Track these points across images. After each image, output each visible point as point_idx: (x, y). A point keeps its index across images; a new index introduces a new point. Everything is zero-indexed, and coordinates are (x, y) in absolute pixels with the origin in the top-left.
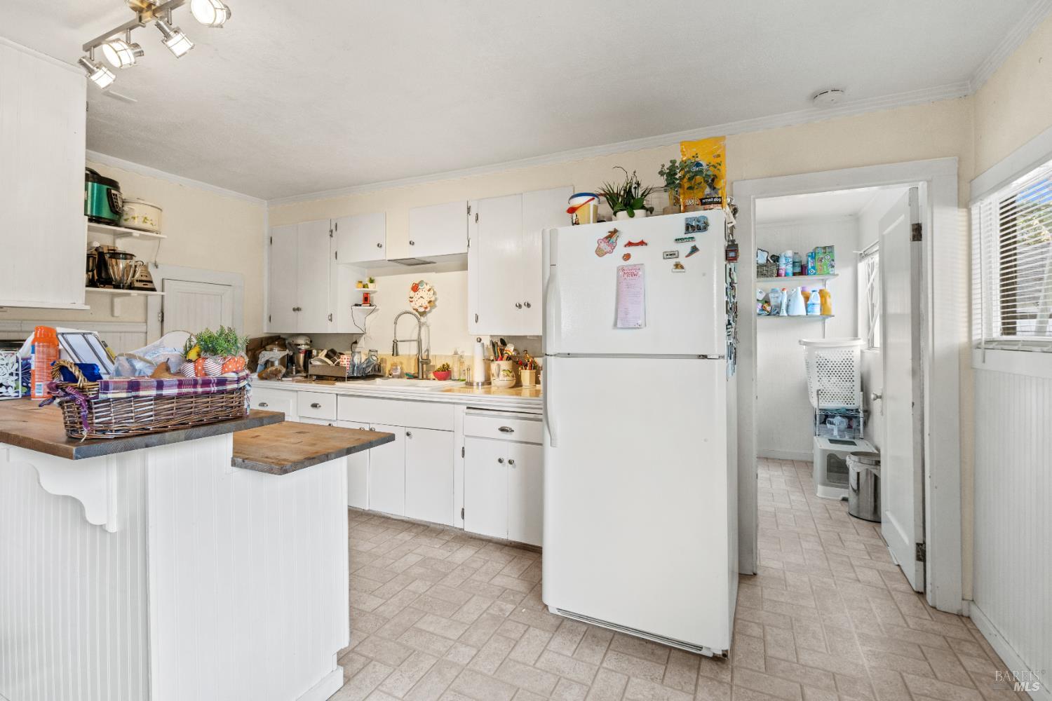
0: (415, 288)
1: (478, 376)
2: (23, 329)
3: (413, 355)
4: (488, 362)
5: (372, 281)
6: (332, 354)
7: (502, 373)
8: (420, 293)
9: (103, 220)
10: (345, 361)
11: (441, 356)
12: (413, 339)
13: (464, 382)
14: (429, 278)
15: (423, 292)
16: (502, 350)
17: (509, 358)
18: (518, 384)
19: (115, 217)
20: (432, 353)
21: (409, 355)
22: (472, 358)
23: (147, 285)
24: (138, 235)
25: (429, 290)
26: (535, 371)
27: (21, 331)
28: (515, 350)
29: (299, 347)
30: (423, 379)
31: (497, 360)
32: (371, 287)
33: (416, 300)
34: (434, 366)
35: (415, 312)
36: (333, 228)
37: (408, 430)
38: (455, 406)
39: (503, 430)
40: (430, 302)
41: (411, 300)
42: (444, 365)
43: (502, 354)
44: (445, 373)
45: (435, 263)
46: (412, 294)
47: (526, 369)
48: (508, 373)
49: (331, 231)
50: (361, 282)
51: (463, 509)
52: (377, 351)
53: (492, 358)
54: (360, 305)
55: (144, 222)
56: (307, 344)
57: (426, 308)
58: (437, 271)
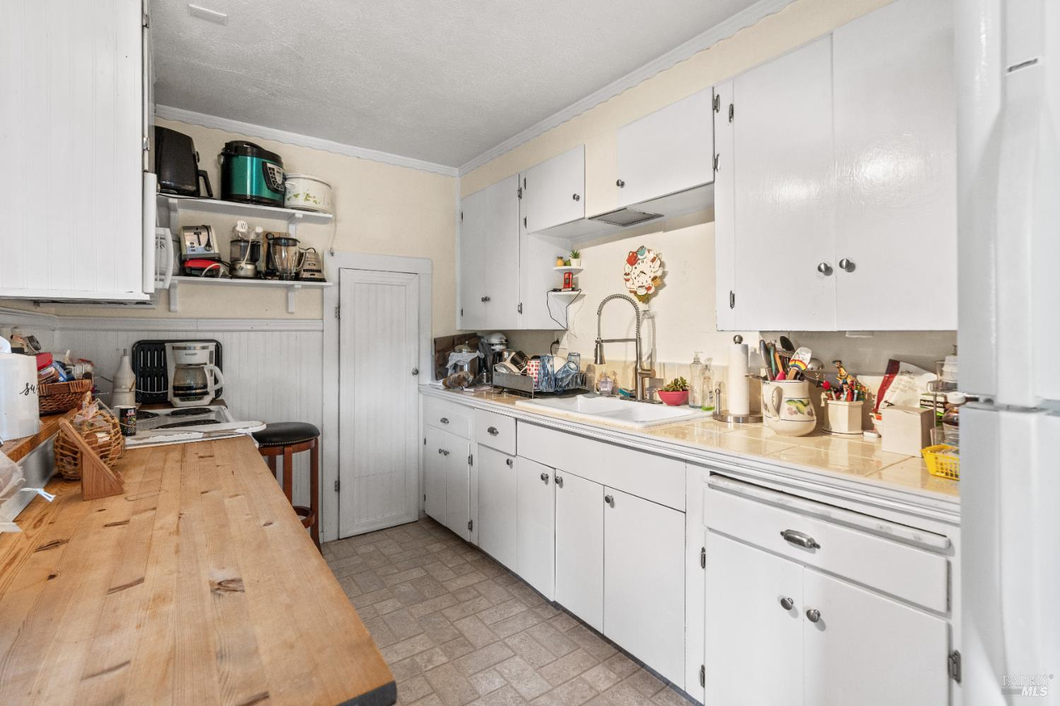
0: (633, 259)
1: (737, 404)
2: (199, 328)
3: (632, 363)
4: (754, 381)
5: (576, 256)
6: (519, 359)
7: (785, 406)
8: (640, 267)
9: (264, 201)
10: (533, 367)
11: (673, 365)
12: (630, 337)
13: (711, 413)
14: (653, 241)
15: (645, 265)
16: (785, 362)
17: (800, 376)
18: (822, 427)
19: (277, 197)
20: (659, 359)
21: (625, 362)
22: (725, 369)
23: (317, 276)
24: (301, 216)
25: (653, 261)
26: (861, 403)
27: (198, 331)
28: (812, 359)
29: (493, 348)
30: (643, 399)
31: (773, 379)
32: (575, 264)
33: (633, 276)
34: (661, 381)
35: (632, 296)
36: (522, 186)
37: (609, 492)
38: (688, 465)
39: (789, 537)
40: (654, 279)
41: (626, 277)
42: (676, 381)
43: (784, 366)
44: (678, 394)
45: (662, 216)
46: (628, 268)
47: (838, 398)
48: (801, 406)
49: (520, 191)
50: (561, 258)
51: (703, 668)
52: (579, 355)
53: (763, 373)
54: (560, 290)
55: (306, 199)
56: (501, 344)
57: (649, 288)
58: (666, 229)
